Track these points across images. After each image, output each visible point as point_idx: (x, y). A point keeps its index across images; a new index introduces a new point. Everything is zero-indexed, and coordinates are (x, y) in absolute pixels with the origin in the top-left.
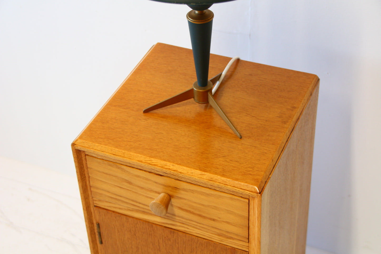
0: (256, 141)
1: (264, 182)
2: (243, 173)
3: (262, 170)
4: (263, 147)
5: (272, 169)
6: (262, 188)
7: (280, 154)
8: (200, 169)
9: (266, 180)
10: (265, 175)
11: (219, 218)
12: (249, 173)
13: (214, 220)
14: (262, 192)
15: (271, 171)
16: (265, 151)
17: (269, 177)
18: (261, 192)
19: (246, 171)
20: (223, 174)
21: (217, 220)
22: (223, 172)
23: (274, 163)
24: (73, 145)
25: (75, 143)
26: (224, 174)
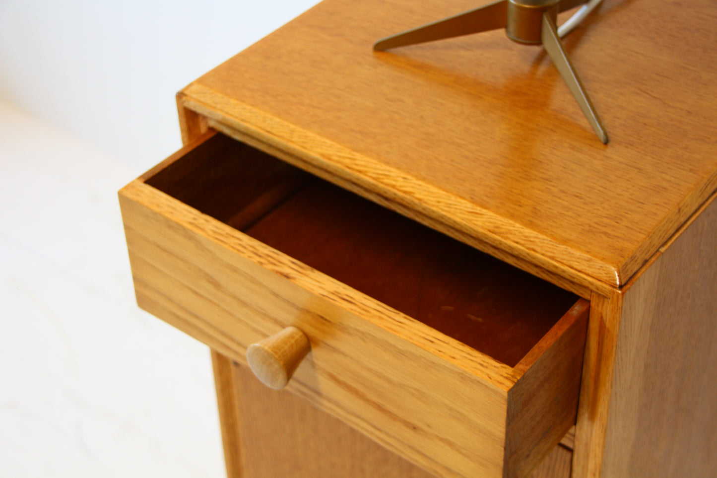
0: (646, 155)
1: (640, 261)
2: (587, 227)
3: (641, 229)
4: (663, 173)
5: (672, 232)
6: (630, 274)
7: (704, 200)
8: (472, 198)
9: (647, 257)
10: (649, 242)
11: (429, 426)
12: (603, 229)
13: (415, 428)
14: (628, 286)
15: (667, 236)
16: (665, 184)
17: (658, 251)
18: (626, 284)
19: (596, 223)
20: (530, 221)
21: (423, 430)
22: (532, 217)
23: (683, 219)
24: (180, 96)
25: (186, 92)
26: (534, 220)
